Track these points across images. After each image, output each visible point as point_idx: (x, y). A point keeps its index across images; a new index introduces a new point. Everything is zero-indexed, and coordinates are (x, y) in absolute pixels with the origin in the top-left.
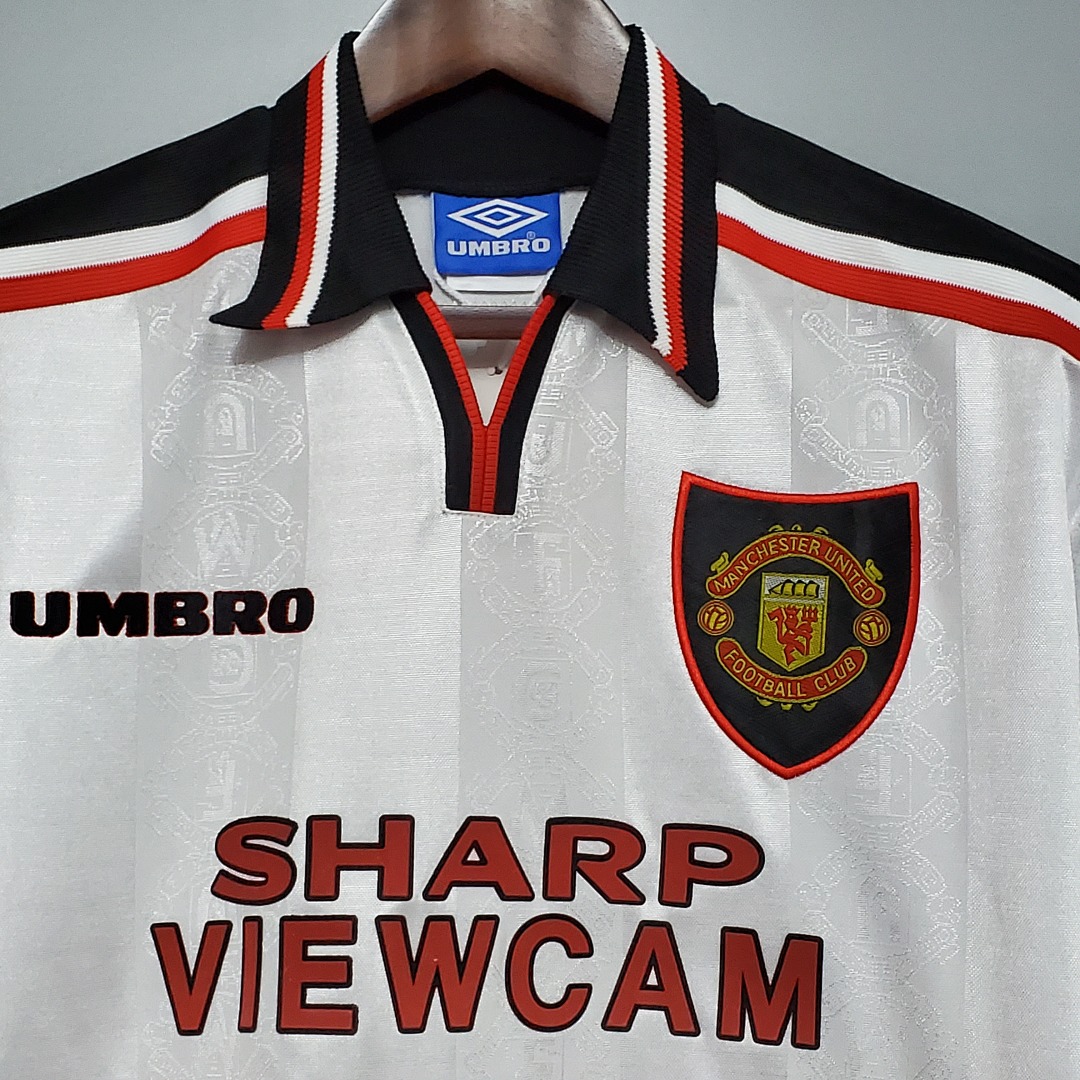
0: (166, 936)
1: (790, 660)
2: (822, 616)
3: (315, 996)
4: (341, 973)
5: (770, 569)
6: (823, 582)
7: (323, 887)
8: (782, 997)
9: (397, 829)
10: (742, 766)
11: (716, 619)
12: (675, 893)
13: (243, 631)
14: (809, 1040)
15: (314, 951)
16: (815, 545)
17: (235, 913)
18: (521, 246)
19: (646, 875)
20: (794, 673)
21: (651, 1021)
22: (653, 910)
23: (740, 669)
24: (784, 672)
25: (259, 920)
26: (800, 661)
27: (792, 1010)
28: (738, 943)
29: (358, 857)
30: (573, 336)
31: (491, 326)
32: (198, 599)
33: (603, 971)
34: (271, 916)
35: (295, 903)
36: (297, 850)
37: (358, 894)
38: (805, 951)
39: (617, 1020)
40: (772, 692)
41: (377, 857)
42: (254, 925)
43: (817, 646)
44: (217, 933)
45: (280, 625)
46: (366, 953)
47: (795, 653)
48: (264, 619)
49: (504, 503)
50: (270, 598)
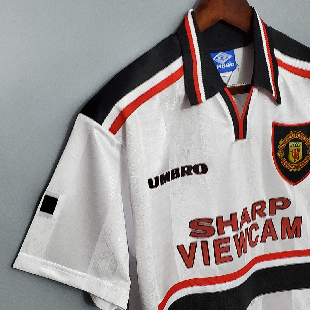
0: (181, 248)
1: (295, 161)
2: (301, 151)
3: (223, 255)
4: (228, 249)
5: (291, 141)
6: (301, 143)
7: (221, 232)
8: (294, 229)
9: (234, 216)
11: (280, 154)
12: (272, 212)
13: (188, 175)
14: (299, 236)
15: (221, 246)
16: (299, 135)
19: (266, 210)
20: (296, 163)
21: (269, 239)
22: (268, 217)
23: (285, 164)
26: (297, 160)
27: (296, 231)
28: (285, 220)
29: (227, 224)
32: (177, 170)
34: (210, 240)
35: (216, 236)
36: (214, 224)
37: (229, 232)
38: (298, 220)
39: (263, 240)
40: (292, 168)
41: (231, 223)
43: (300, 157)
44: (193, 246)
45: (197, 172)
46: (232, 244)
47: (296, 159)
48: (192, 171)
50: (193, 166)
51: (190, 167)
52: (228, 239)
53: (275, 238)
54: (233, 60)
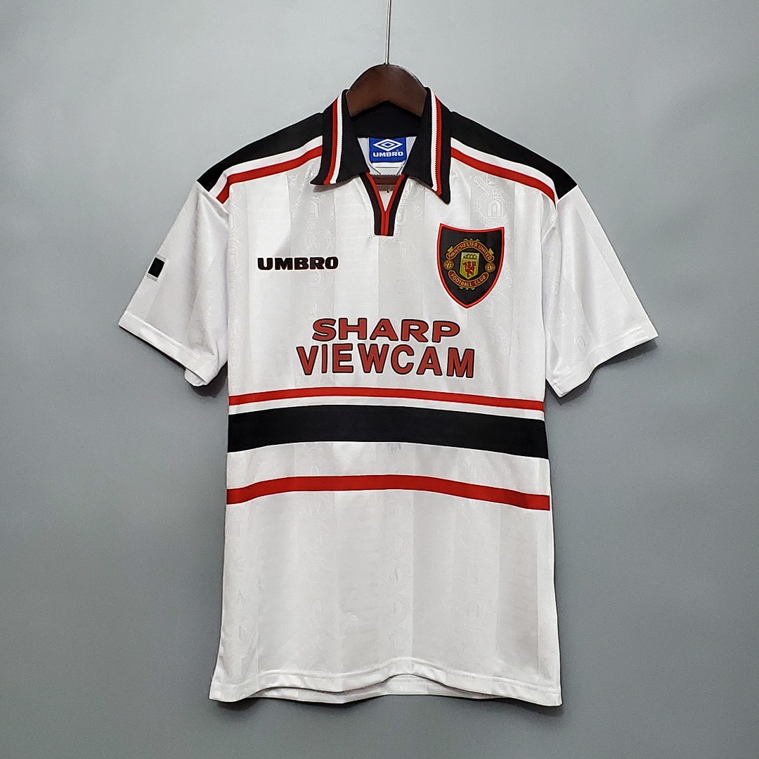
0: (301, 350)
1: (468, 276)
2: (477, 264)
3: (342, 364)
4: (349, 358)
5: (463, 251)
6: (478, 255)
7: (343, 336)
8: (464, 365)
9: (362, 322)
10: (455, 304)
11: (448, 265)
12: (436, 339)
13: (318, 268)
14: (470, 376)
15: (341, 352)
16: (476, 244)
17: (320, 344)
18: (395, 154)
19: (429, 334)
20: (470, 280)
21: (429, 372)
22: (430, 344)
23: (455, 279)
24: (466, 279)
25: (326, 345)
26: (471, 276)
27: (466, 367)
28: (453, 352)
29: (352, 329)
30: (410, 183)
31: (386, 181)
32: (305, 260)
33: (417, 360)
34: (330, 344)
35: (336, 340)
36: (336, 327)
37: (353, 338)
38: (470, 353)
39: (421, 371)
40: (464, 285)
41: (357, 329)
42: (325, 347)
43: (476, 272)
44: (315, 349)
45: (328, 267)
46: (355, 353)
47: (470, 274)
48: (324, 265)
49: (390, 233)
50: (325, 259)
51: (321, 260)
52: (350, 347)
53: (438, 372)
54: (403, 148)
